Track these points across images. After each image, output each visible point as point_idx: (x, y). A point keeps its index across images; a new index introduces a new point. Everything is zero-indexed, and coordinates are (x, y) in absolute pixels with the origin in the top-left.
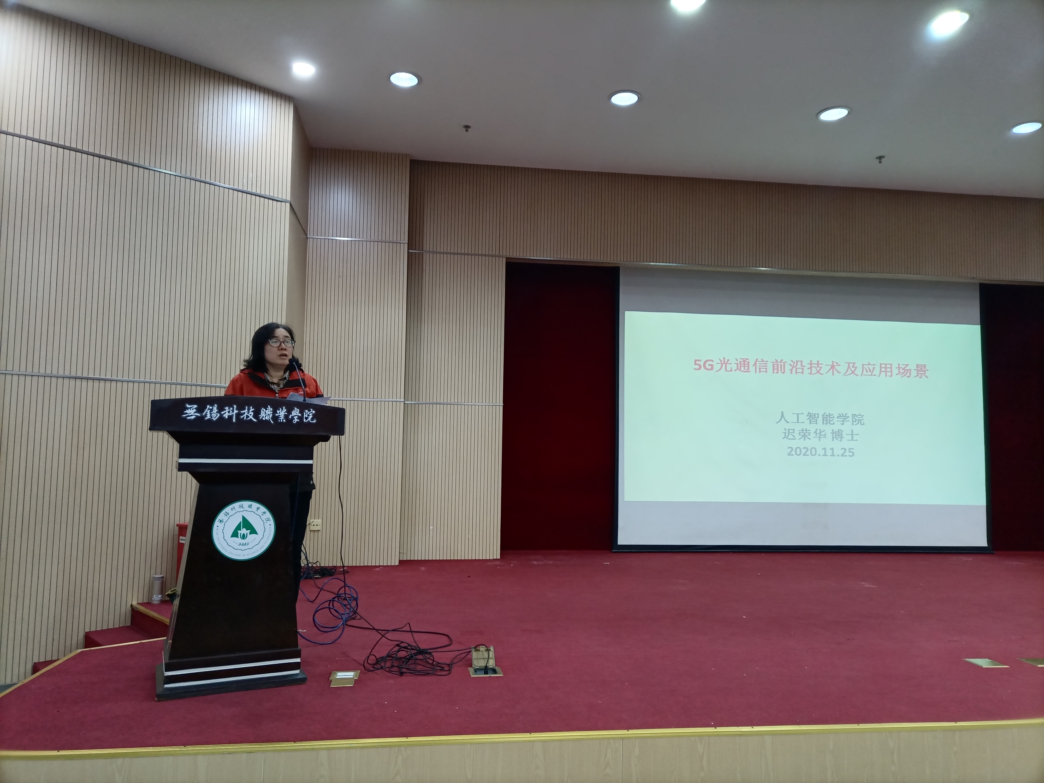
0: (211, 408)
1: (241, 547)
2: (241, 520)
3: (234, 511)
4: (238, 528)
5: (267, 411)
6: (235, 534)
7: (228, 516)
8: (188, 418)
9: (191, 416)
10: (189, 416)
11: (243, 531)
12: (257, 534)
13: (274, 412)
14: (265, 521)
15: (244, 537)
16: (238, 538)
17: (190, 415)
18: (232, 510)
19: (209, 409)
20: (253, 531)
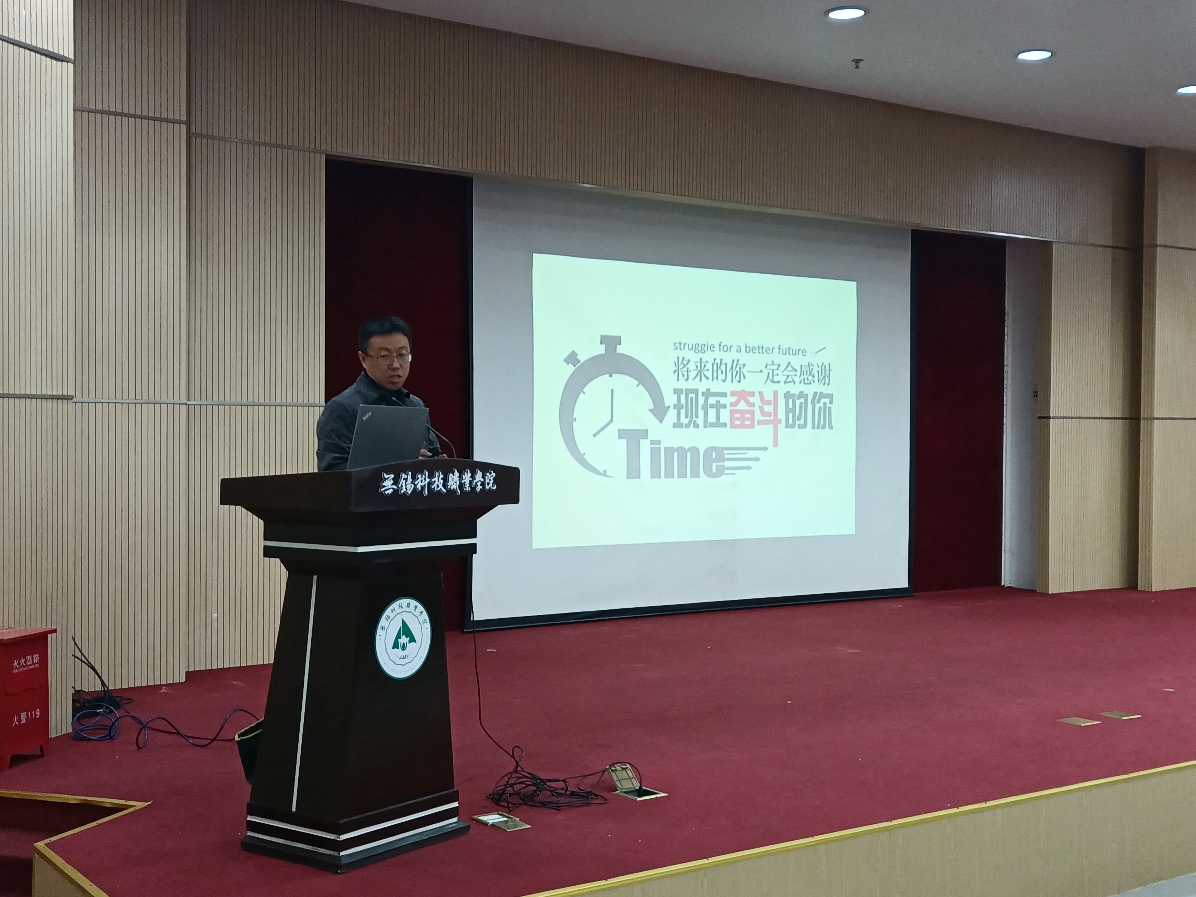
0: (406, 477)
1: (403, 661)
2: (401, 625)
3: (394, 613)
4: (398, 636)
5: (454, 477)
6: (396, 646)
7: (389, 620)
8: (386, 492)
9: (389, 489)
10: (387, 490)
11: (404, 640)
12: (415, 642)
13: (460, 477)
14: (422, 623)
15: (404, 648)
16: (398, 648)
17: (387, 488)
18: (392, 612)
19: (404, 479)
20: (412, 640)
